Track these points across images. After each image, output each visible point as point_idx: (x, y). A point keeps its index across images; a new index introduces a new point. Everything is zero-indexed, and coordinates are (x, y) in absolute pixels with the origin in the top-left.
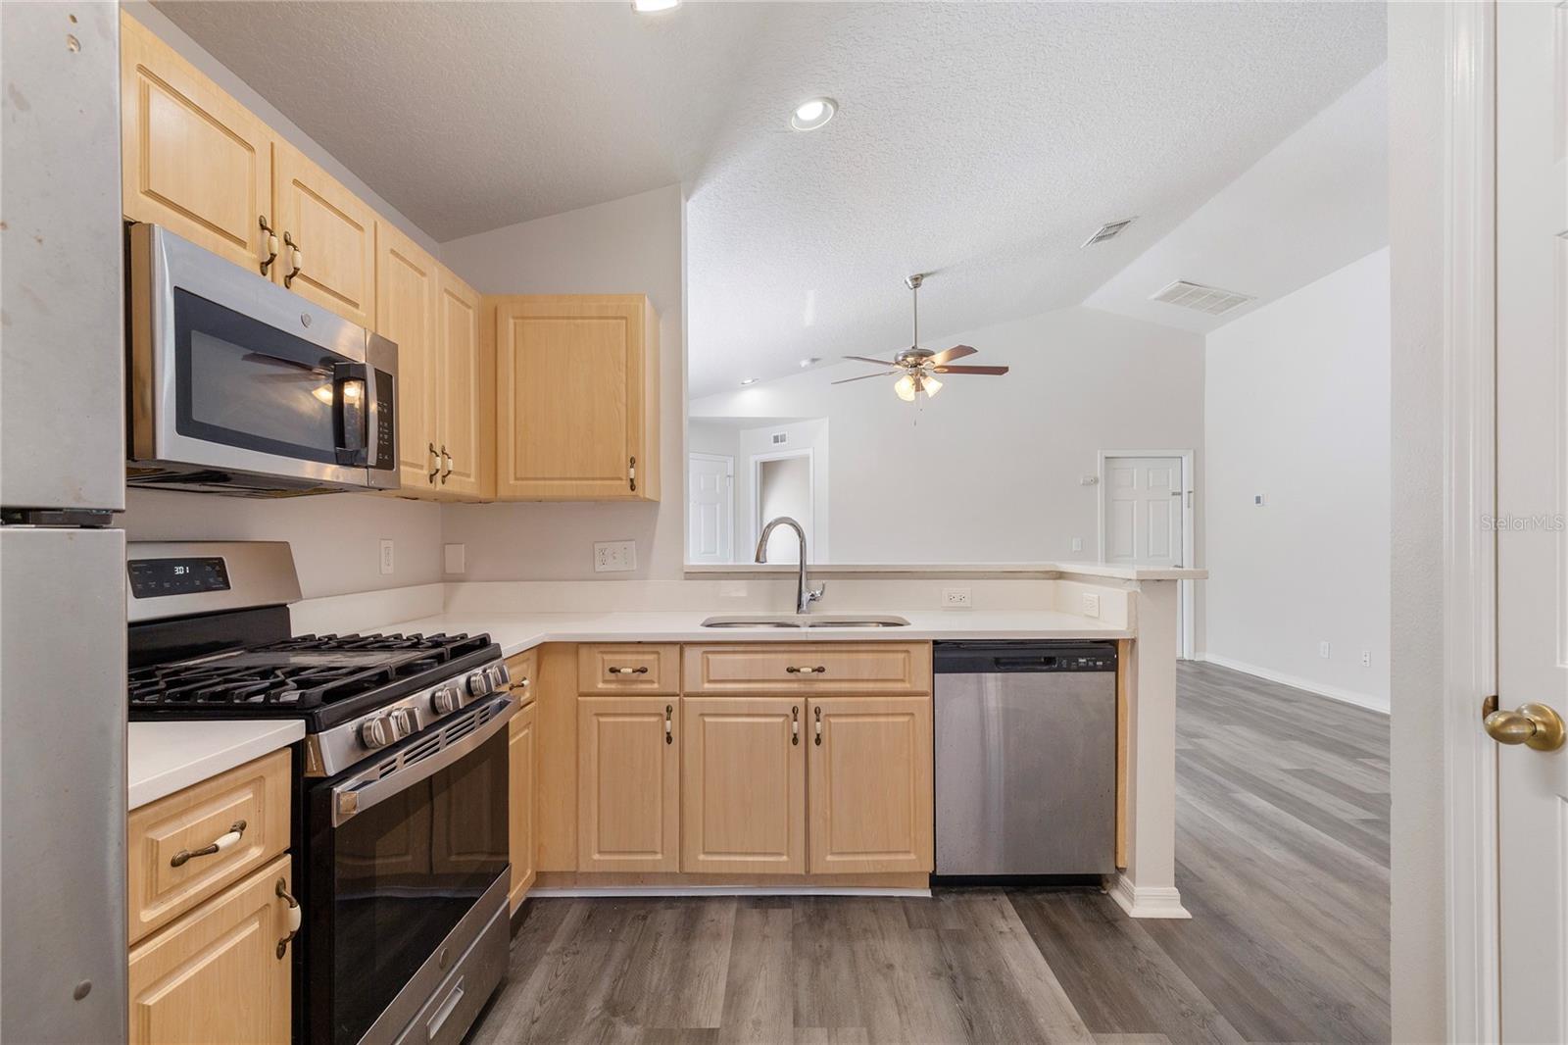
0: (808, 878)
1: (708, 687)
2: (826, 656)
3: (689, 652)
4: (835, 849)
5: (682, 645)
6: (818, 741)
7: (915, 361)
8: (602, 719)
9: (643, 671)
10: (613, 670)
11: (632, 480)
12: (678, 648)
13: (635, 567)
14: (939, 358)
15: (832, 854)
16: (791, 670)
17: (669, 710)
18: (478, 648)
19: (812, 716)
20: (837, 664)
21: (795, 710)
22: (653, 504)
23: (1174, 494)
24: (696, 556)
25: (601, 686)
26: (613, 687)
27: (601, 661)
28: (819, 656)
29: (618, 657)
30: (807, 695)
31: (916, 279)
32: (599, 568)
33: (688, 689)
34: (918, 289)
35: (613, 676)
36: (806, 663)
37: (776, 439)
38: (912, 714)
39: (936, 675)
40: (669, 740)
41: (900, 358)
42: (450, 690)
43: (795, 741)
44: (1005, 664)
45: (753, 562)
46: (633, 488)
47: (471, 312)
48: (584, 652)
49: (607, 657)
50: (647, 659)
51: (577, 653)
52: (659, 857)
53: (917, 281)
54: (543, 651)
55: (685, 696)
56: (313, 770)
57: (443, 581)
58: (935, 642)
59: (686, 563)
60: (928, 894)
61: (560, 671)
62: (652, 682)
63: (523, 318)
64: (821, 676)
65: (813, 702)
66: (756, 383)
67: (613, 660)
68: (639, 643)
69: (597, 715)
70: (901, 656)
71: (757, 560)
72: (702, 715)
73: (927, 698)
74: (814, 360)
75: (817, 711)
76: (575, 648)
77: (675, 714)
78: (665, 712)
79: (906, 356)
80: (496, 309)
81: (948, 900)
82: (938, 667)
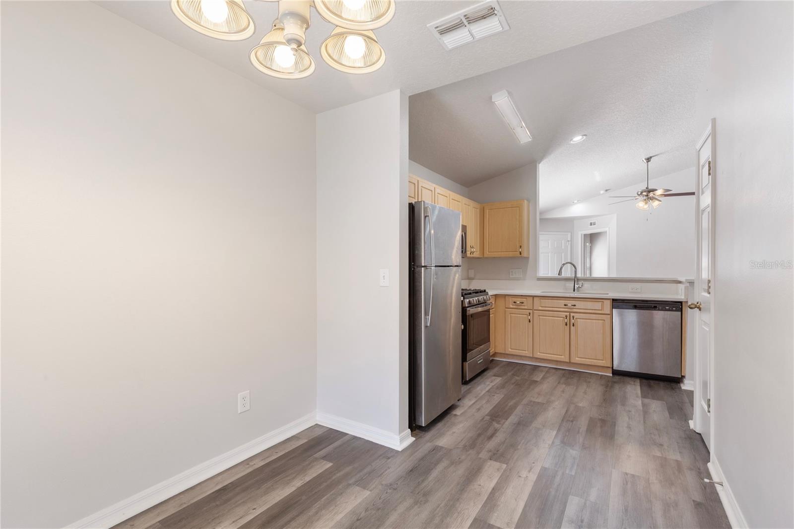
0: (569, 363)
1: (540, 308)
2: (576, 302)
3: (535, 299)
4: (579, 356)
5: (533, 297)
6: (573, 325)
7: (648, 193)
8: (512, 315)
9: (523, 303)
10: (514, 302)
11: (520, 252)
12: (532, 298)
13: (522, 276)
14: (659, 192)
15: (578, 358)
16: (565, 305)
17: (530, 314)
18: (484, 292)
19: (572, 318)
20: (580, 305)
21: (566, 316)
22: (527, 258)
24: (542, 273)
25: (511, 306)
26: (514, 307)
27: (512, 300)
28: (574, 302)
29: (515, 299)
30: (570, 312)
31: (648, 159)
32: (511, 277)
33: (535, 308)
34: (649, 163)
35: (514, 304)
36: (570, 303)
37: (591, 224)
38: (604, 320)
39: (613, 309)
40: (530, 321)
41: (639, 193)
42: (481, 298)
43: (566, 325)
44: (639, 307)
45: (557, 275)
46: (520, 254)
47: (478, 210)
48: (507, 297)
49: (513, 299)
50: (524, 300)
51: (505, 298)
52: (527, 352)
53: (648, 160)
54: (496, 296)
55: (535, 310)
56: (464, 306)
57: (468, 279)
58: (613, 300)
59: (537, 275)
60: (611, 375)
61: (501, 302)
62: (525, 306)
63: (491, 209)
64: (575, 307)
65: (572, 314)
66: (579, 201)
67: (515, 300)
68: (522, 296)
69: (511, 314)
70: (600, 303)
71: (559, 275)
72: (539, 316)
73: (609, 316)
74: (606, 190)
75: (573, 317)
76: (505, 296)
77: (531, 315)
78: (528, 314)
79: (642, 192)
80: (484, 208)
81: (617, 378)
82: (613, 307)
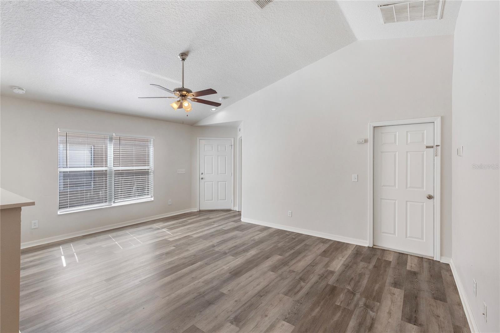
23: (427, 147)
